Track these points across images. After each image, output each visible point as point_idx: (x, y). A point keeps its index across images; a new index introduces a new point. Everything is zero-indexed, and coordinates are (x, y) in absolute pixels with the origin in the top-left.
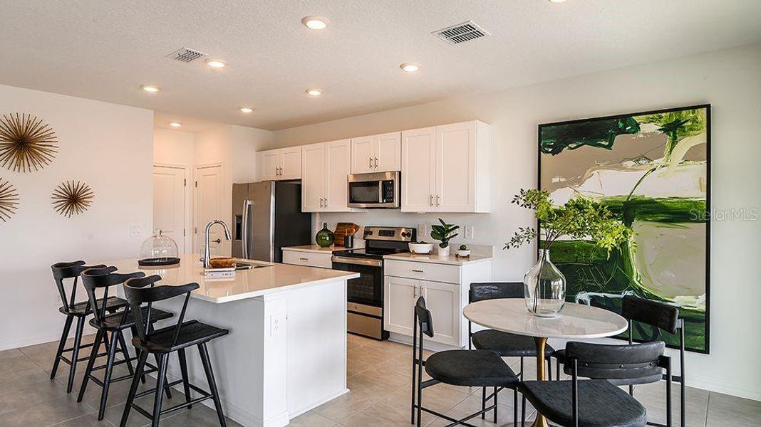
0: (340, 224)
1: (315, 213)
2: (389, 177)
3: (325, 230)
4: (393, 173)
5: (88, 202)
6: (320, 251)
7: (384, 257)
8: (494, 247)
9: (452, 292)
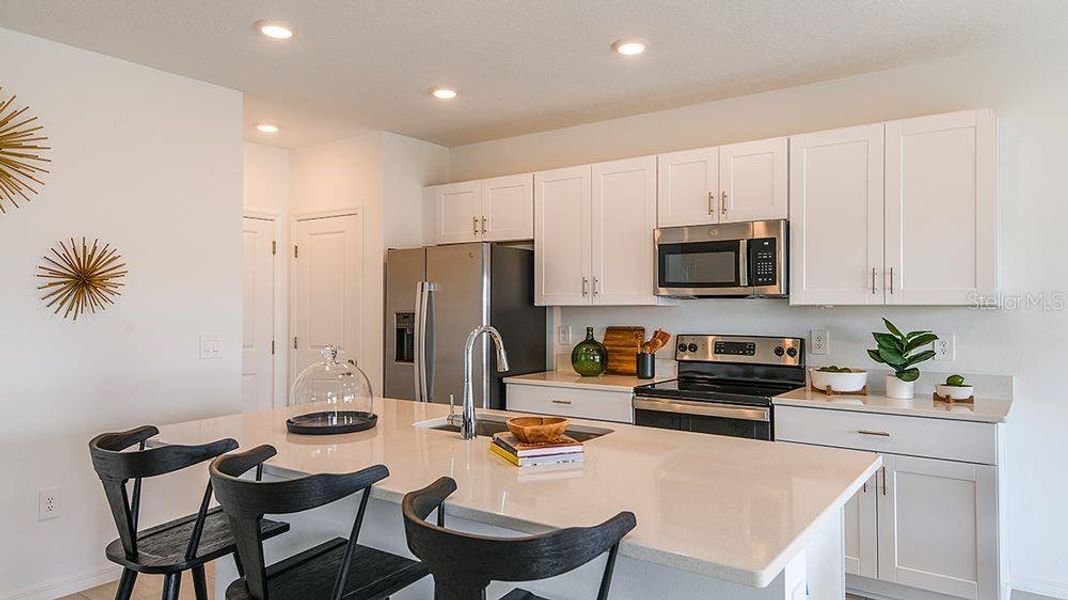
0: (610, 330)
1: (552, 307)
2: (760, 232)
3: (589, 341)
4: (772, 225)
5: (115, 286)
6: (579, 385)
7: (775, 400)
8: (1014, 379)
9: (975, 482)
